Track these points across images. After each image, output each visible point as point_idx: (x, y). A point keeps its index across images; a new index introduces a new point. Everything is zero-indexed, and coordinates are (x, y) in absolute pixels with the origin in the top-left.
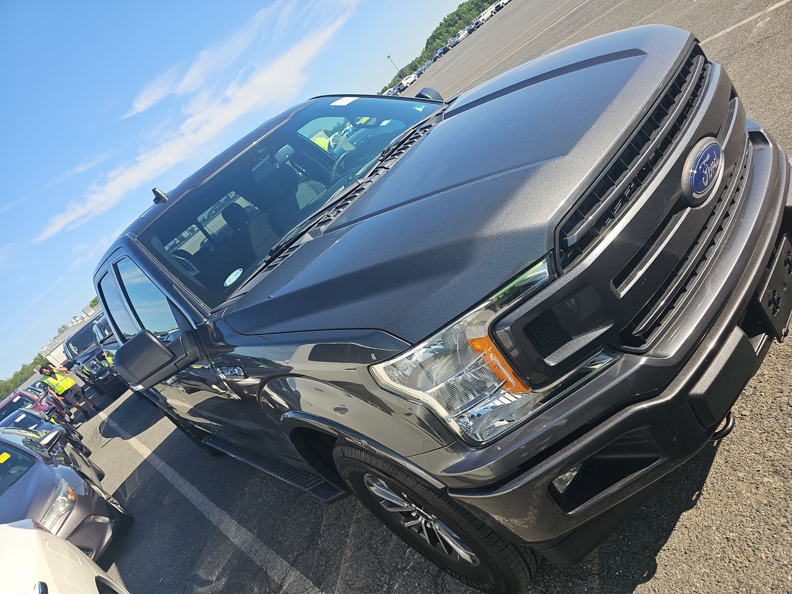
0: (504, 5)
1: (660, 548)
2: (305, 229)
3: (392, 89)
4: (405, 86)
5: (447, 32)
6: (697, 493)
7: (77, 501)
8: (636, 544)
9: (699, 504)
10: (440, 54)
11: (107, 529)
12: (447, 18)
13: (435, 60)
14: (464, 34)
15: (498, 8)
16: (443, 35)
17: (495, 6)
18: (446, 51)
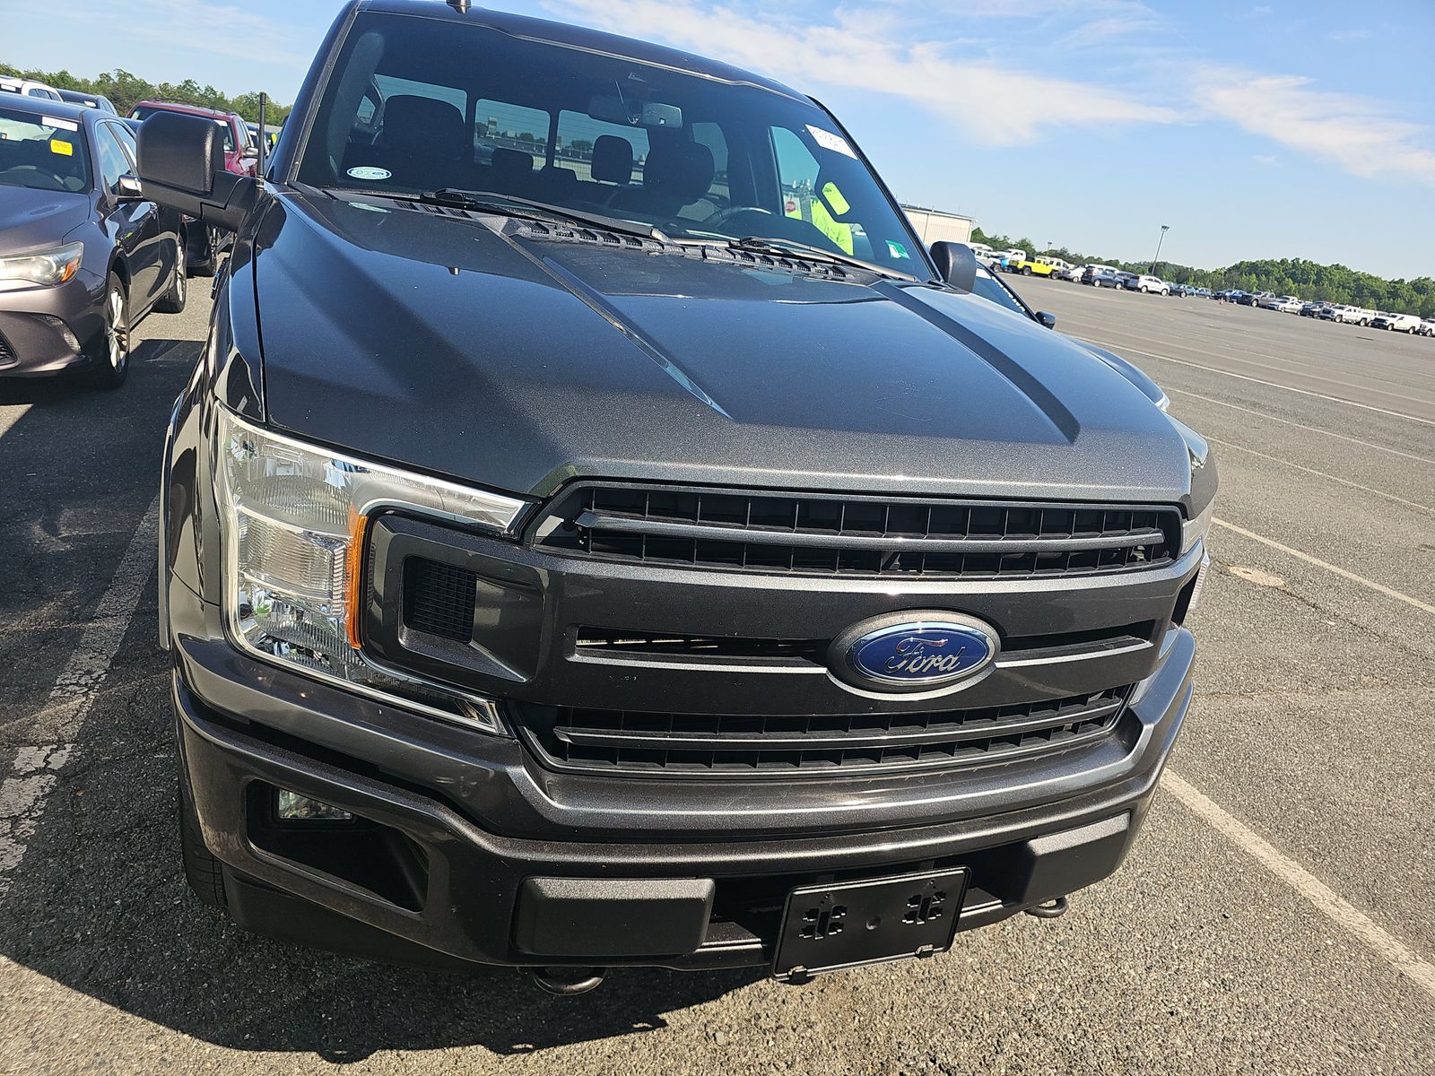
0: (1390, 328)
1: (399, 1048)
2: (520, 214)
3: (1117, 271)
4: (1140, 286)
5: (1280, 281)
6: (530, 1046)
7: (66, 284)
8: (391, 1013)
9: (510, 1058)
10: (1233, 297)
11: (62, 357)
12: (1301, 262)
13: (1216, 298)
14: (1294, 306)
15: (1378, 324)
16: (1269, 279)
17: (1377, 317)
18: (1244, 301)
